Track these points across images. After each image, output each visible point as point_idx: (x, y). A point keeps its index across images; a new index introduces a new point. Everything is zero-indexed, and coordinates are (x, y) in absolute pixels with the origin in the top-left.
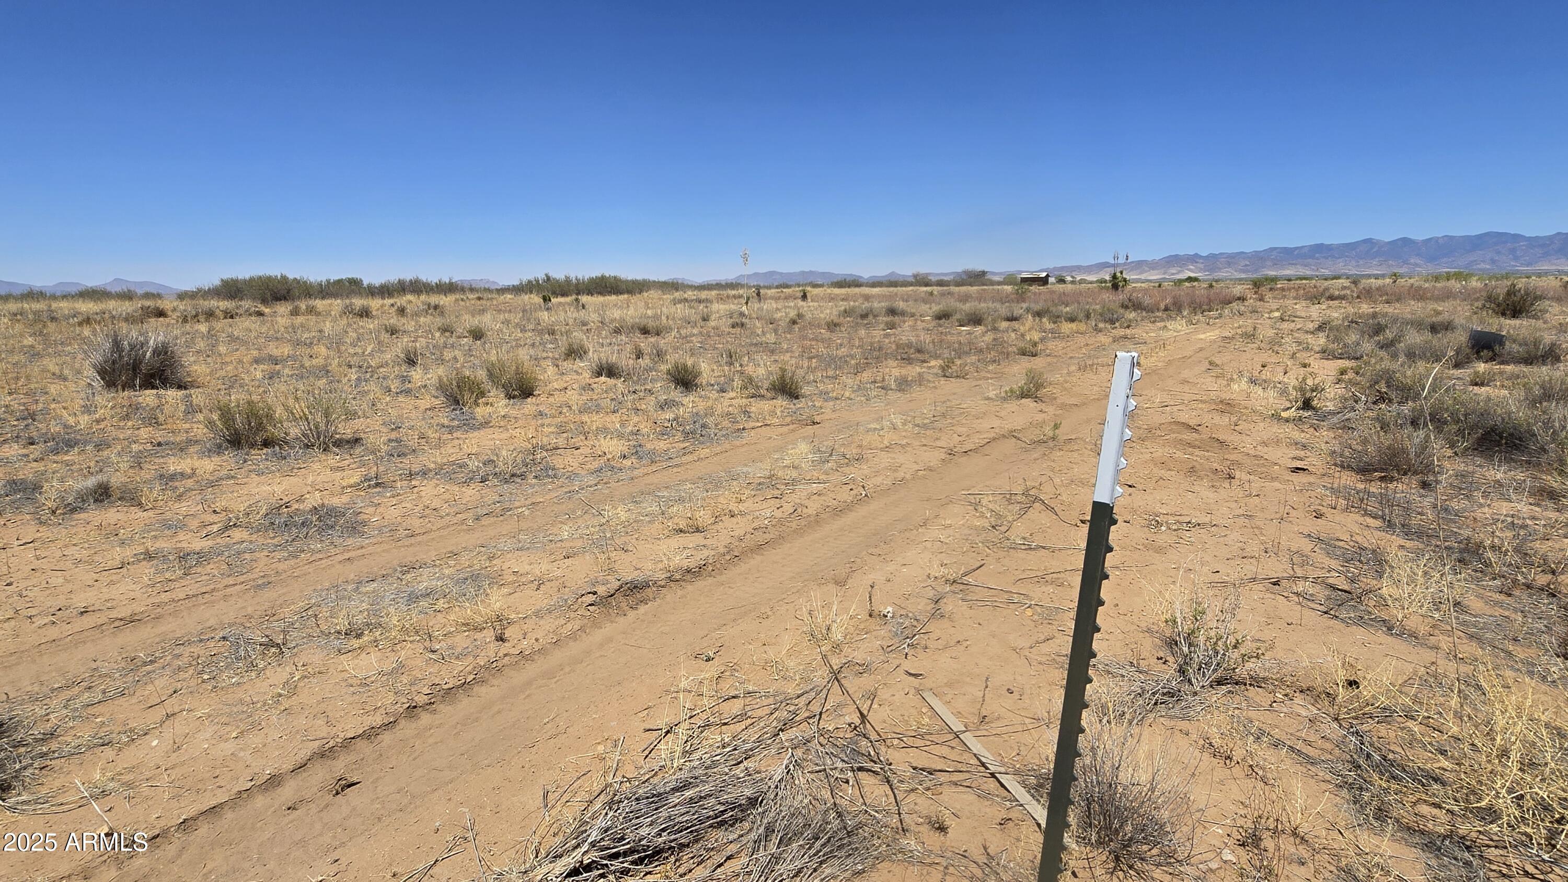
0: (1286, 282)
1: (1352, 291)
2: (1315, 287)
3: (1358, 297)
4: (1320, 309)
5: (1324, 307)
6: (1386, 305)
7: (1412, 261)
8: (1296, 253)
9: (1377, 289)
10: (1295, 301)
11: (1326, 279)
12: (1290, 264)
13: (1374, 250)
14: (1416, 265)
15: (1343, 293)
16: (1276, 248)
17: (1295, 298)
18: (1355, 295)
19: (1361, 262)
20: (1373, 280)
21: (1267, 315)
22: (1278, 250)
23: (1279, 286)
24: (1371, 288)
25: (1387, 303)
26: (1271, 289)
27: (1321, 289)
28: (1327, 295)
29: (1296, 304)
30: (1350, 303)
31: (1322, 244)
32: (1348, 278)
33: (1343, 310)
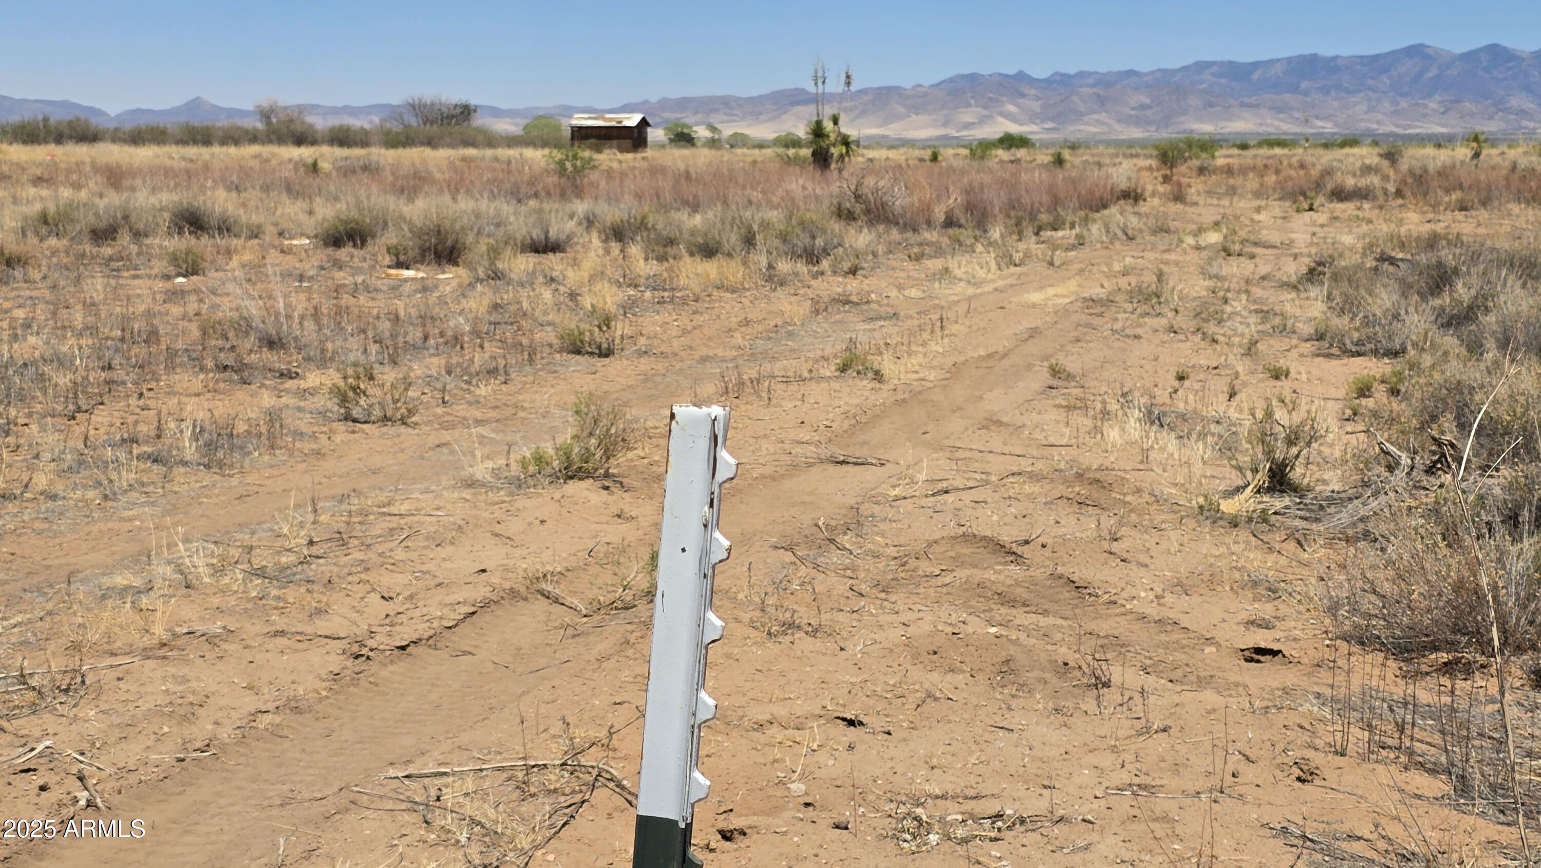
0: (1236, 151)
1: (1386, 178)
2: (1302, 166)
3: (1399, 193)
4: (1313, 223)
5: (1321, 217)
6: (1460, 216)
7: (1514, 102)
8: (1256, 76)
9: (1439, 173)
10: (1257, 203)
11: (1326, 146)
12: (1243, 105)
13: (1430, 75)
14: (1523, 113)
15: (1363, 182)
16: (1208, 65)
17: (1258, 195)
18: (1392, 188)
19: (1403, 104)
20: (1430, 151)
21: (1190, 240)
22: (1215, 69)
23: (1220, 162)
24: (1425, 170)
25: (1463, 209)
26: (1202, 171)
27: (1315, 173)
28: (1329, 186)
29: (1258, 210)
30: (1381, 208)
31: (1315, 56)
32: (1375, 143)
33: (1365, 228)
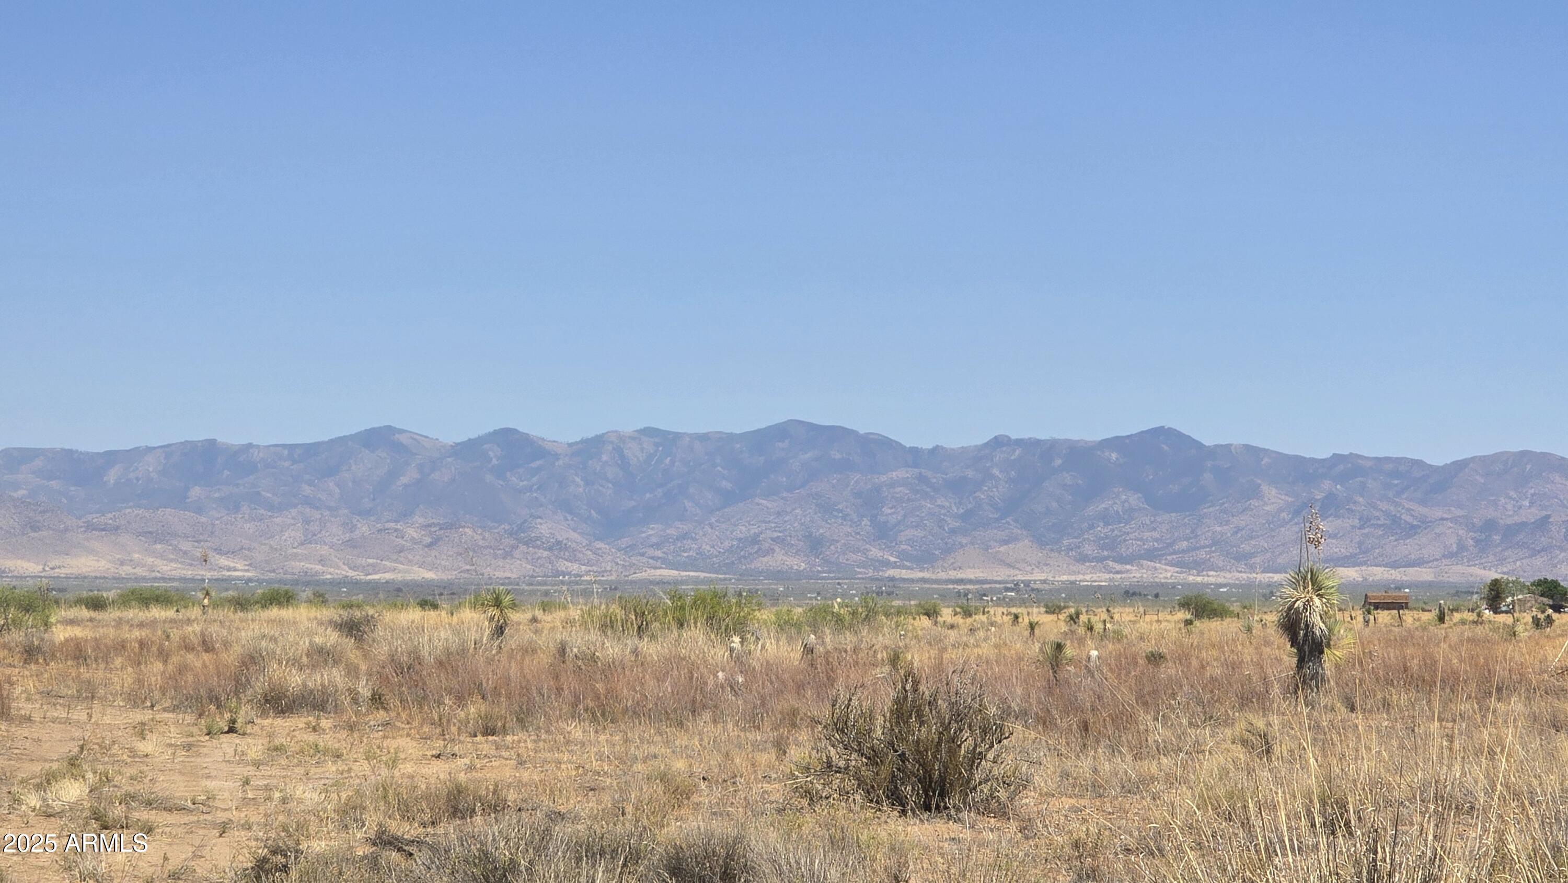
0: (85, 613)
1: (352, 671)
2: (207, 646)
3: (377, 700)
4: (241, 757)
5: (254, 747)
6: (485, 744)
7: (544, 529)
8: (112, 476)
9: (440, 664)
10: (139, 716)
11: (241, 604)
12: (91, 527)
13: (404, 480)
14: (558, 547)
15: (317, 679)
16: (27, 455)
17: (135, 699)
18: (364, 690)
19: (363, 528)
20: (413, 615)
21: (33, 800)
22: (38, 463)
23: (60, 634)
24: (416, 658)
25: (489, 731)
26: (30, 653)
27: (231, 658)
28: (259, 686)
29: (141, 731)
30: (351, 728)
31: (211, 444)
32: (320, 599)
33: (331, 768)
